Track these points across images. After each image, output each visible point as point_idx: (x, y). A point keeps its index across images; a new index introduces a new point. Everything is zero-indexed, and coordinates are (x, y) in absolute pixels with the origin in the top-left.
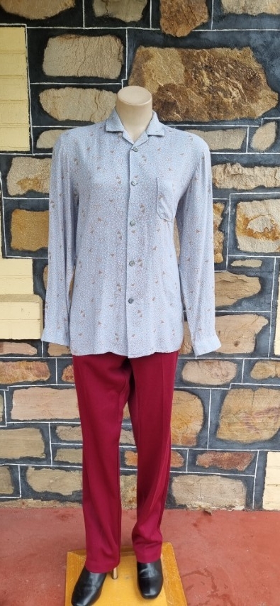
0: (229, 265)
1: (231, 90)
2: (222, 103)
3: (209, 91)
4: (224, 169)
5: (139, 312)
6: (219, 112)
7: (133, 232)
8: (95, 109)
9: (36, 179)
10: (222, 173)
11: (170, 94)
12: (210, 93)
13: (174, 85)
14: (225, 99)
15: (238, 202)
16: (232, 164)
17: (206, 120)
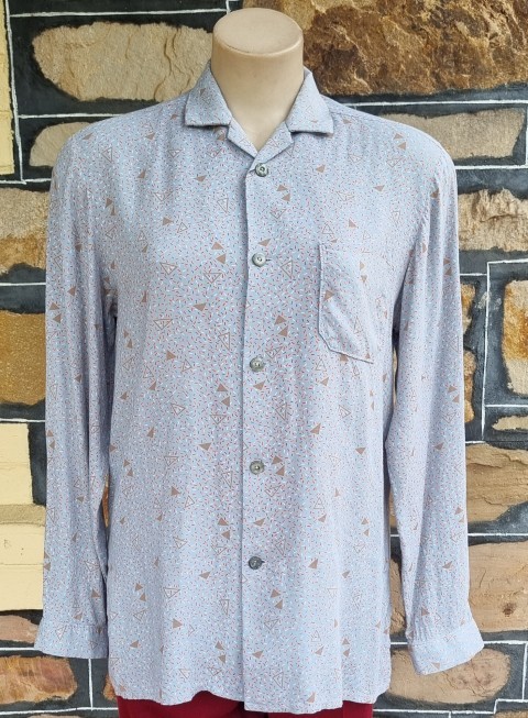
0: (488, 427)
1: (487, 16)
2: (465, 50)
3: (434, 22)
4: (474, 206)
5: (275, 594)
6: (459, 70)
7: (259, 386)
8: (164, 72)
9: (32, 238)
10: (469, 216)
11: (341, 30)
12: (438, 27)
13: (351, 10)
14: (474, 41)
15: (508, 282)
16: (493, 193)
17: (430, 90)
